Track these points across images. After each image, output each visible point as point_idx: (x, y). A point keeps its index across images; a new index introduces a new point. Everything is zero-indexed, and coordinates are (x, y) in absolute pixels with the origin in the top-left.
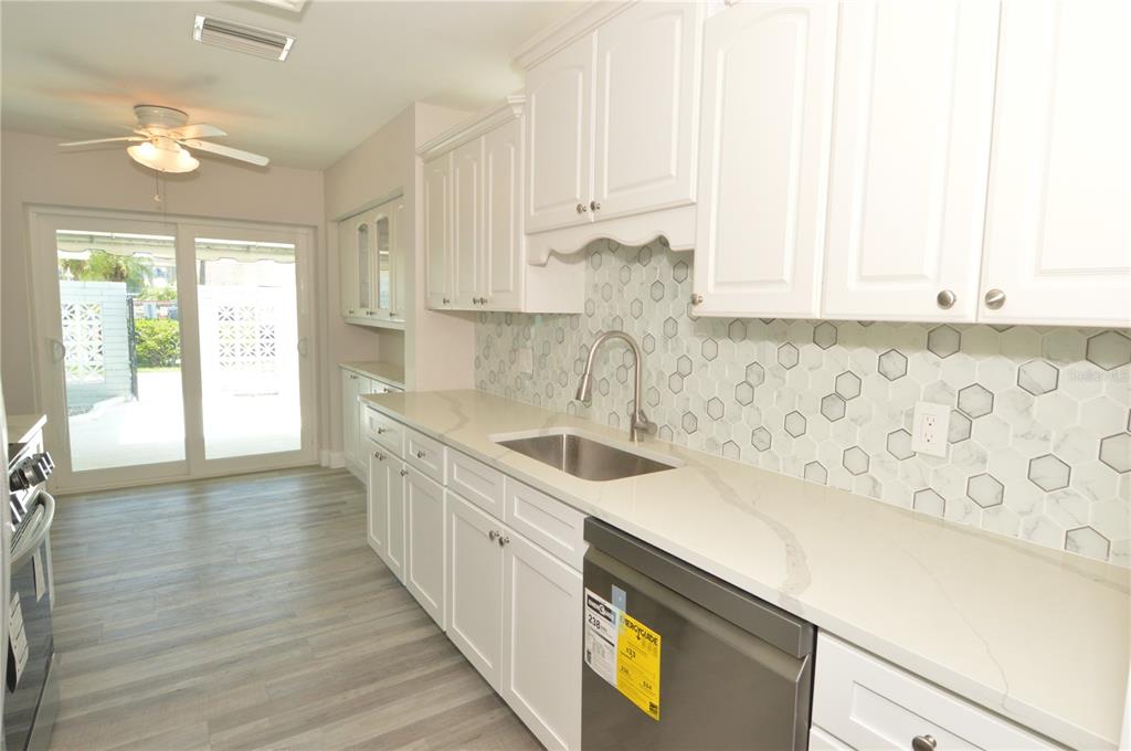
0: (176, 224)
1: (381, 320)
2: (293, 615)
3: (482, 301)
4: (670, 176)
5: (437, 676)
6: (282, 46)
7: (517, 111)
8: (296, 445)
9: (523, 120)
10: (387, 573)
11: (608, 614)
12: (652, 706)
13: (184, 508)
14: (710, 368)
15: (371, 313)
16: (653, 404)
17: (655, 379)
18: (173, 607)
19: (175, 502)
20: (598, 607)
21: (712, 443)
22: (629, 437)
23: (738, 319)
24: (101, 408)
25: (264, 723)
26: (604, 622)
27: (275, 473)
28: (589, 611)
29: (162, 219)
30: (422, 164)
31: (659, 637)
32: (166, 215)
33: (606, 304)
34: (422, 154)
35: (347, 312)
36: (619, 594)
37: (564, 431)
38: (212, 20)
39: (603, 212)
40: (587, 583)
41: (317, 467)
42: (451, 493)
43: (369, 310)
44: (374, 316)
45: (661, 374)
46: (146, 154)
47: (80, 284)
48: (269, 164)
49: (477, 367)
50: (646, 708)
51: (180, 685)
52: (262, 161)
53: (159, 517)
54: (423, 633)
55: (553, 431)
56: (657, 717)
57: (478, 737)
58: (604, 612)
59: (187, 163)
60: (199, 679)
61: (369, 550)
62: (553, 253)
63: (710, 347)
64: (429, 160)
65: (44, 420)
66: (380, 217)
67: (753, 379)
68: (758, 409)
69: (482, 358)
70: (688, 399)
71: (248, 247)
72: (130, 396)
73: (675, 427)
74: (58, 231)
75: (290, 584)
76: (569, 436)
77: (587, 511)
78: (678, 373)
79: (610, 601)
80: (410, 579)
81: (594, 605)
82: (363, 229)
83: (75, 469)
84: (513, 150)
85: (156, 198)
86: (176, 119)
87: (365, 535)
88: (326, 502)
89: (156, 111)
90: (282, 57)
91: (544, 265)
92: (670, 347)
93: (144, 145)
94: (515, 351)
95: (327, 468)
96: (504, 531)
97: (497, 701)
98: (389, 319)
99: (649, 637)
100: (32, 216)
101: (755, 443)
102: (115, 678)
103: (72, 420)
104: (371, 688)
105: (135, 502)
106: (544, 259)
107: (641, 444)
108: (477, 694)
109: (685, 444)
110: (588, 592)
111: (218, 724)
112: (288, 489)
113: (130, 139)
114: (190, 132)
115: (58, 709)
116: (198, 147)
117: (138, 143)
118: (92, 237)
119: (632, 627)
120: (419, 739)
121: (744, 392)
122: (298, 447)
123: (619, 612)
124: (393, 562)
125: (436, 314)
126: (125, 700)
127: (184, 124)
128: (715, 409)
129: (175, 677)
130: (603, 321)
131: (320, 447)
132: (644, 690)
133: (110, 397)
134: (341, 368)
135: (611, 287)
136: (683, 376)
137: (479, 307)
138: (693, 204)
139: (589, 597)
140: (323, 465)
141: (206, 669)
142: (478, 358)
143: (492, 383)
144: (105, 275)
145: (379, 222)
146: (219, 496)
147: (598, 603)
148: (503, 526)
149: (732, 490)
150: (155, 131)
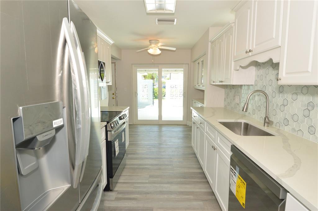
0: (158, 66)
1: (201, 88)
2: (171, 158)
3: (222, 82)
4: (273, 38)
5: (201, 182)
6: (174, 21)
7: (233, 25)
8: (182, 119)
9: (234, 27)
10: (195, 154)
11: (235, 174)
12: (243, 204)
13: (158, 130)
14: (294, 103)
15: (199, 86)
16: (274, 115)
17: (275, 106)
18: (149, 151)
19: (156, 129)
20: (233, 171)
21: (294, 130)
22: (263, 125)
23: (306, 86)
24: (147, 107)
25: (159, 179)
26: (234, 176)
27: (176, 125)
28: (231, 172)
29: (153, 65)
30: (211, 44)
31: (246, 183)
32: (154, 64)
33: (261, 81)
34: (210, 42)
35: (194, 86)
36: (238, 169)
37: (243, 121)
38: (159, 19)
39: (254, 53)
40: (231, 164)
41: (186, 125)
42: (206, 134)
43: (198, 85)
44: (200, 87)
45: (277, 105)
46: (151, 51)
47: (146, 80)
48: (176, 49)
49: (225, 101)
50: (242, 204)
51: (146, 167)
52: (174, 49)
53: (151, 131)
54: (200, 171)
55: (239, 121)
56: (244, 207)
57: (207, 201)
58: (234, 173)
59: (159, 52)
60: (150, 166)
61: (191, 147)
62: (241, 66)
63: (295, 97)
64: (212, 42)
65: (129, 108)
66: (202, 60)
67: (310, 108)
68: (311, 119)
69: (226, 98)
70: (286, 114)
71: (176, 70)
72: (153, 105)
73: (281, 123)
74: (138, 69)
75: (173, 151)
76: (245, 123)
77: (233, 143)
78: (283, 105)
79: (236, 170)
80: (198, 156)
81: (232, 170)
82: (199, 63)
83: (139, 119)
84: (231, 36)
85: (153, 61)
86: (157, 42)
87: (191, 143)
88: (186, 134)
89: (153, 41)
90: (175, 24)
91: (238, 70)
92: (281, 96)
93: (151, 49)
94: (235, 96)
95: (188, 126)
96: (216, 146)
97: (213, 194)
98: (202, 87)
99: (243, 183)
100: (133, 67)
101: (309, 131)
102: (136, 162)
103: (138, 110)
104: (184, 180)
105: (148, 128)
106: (238, 68)
107: (268, 127)
108: (209, 190)
109: (284, 129)
110: (231, 167)
111: (151, 176)
112: (179, 129)
113: (148, 48)
114: (160, 44)
115: (125, 165)
116: (161, 48)
117: (149, 49)
118: (145, 70)
119: (240, 179)
120: (192, 195)
121: (307, 112)
122: (182, 120)
123: (237, 174)
124: (196, 151)
125: (213, 86)
126: (136, 167)
127: (158, 43)
128: (295, 118)
129: (146, 165)
130: (260, 87)
131: (187, 120)
132: (242, 198)
133: (148, 105)
134: (193, 100)
135: (263, 76)
136: (285, 106)
137: (221, 84)
138: (280, 47)
139: (231, 168)
140: (188, 125)
141: (152, 165)
142: (225, 98)
143: (228, 106)
144: (151, 78)
145: (202, 61)
146: (164, 129)
147: (233, 170)
148: (216, 145)
149: (290, 145)
150: (153, 45)
